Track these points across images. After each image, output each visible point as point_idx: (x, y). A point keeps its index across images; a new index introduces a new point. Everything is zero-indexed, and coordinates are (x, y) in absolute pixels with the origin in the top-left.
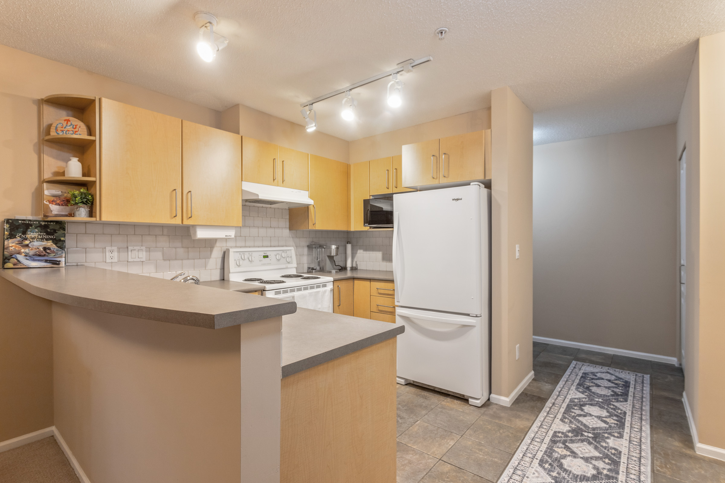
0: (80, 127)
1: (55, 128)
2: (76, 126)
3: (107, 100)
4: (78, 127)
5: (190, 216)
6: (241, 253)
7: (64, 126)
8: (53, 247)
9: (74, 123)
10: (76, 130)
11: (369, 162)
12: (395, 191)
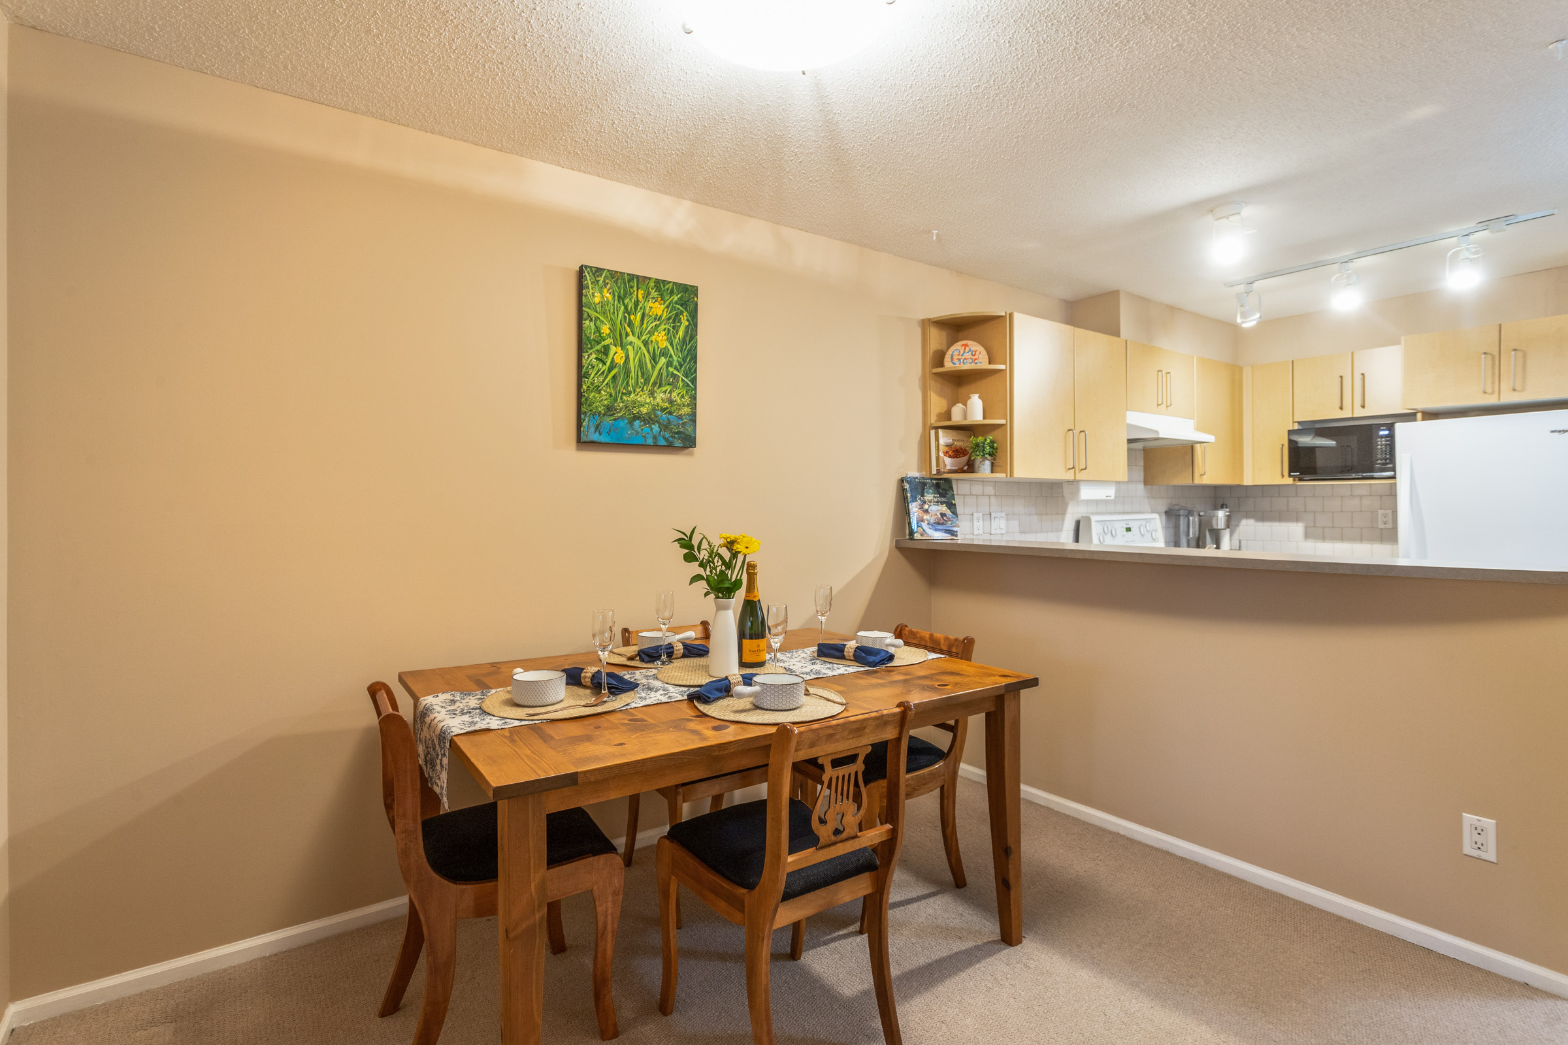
0: (980, 353)
1: (950, 356)
2: (975, 351)
3: (1018, 314)
4: (977, 353)
5: (1084, 468)
6: (1103, 523)
7: (962, 353)
8: (948, 512)
9: (973, 349)
10: (976, 357)
11: (1293, 361)
12: (1359, 413)
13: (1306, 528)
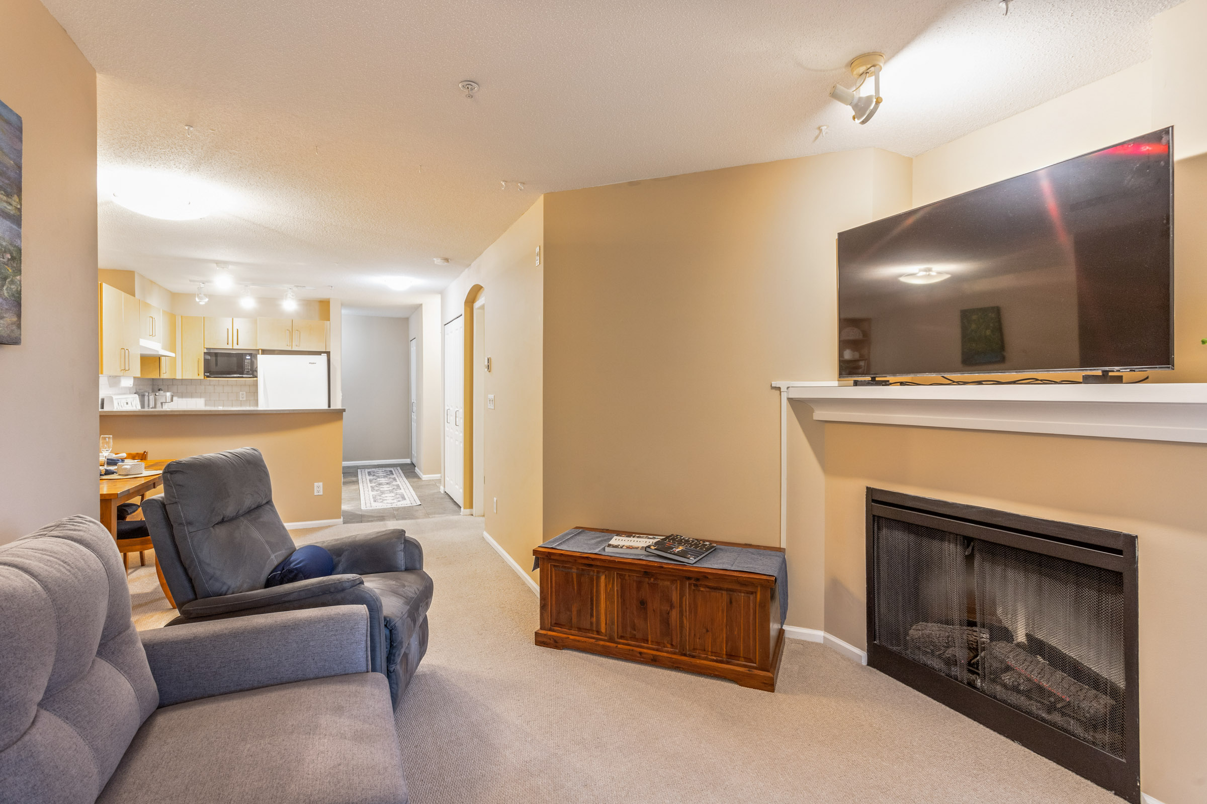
3: (103, 284)
6: (118, 400)
11: (204, 318)
12: (236, 347)
13: (205, 401)
